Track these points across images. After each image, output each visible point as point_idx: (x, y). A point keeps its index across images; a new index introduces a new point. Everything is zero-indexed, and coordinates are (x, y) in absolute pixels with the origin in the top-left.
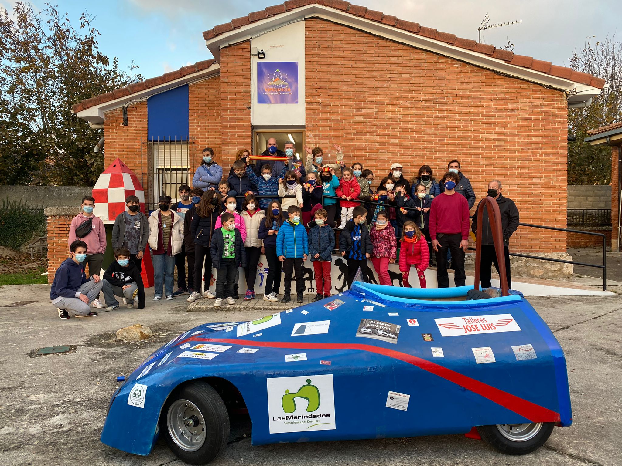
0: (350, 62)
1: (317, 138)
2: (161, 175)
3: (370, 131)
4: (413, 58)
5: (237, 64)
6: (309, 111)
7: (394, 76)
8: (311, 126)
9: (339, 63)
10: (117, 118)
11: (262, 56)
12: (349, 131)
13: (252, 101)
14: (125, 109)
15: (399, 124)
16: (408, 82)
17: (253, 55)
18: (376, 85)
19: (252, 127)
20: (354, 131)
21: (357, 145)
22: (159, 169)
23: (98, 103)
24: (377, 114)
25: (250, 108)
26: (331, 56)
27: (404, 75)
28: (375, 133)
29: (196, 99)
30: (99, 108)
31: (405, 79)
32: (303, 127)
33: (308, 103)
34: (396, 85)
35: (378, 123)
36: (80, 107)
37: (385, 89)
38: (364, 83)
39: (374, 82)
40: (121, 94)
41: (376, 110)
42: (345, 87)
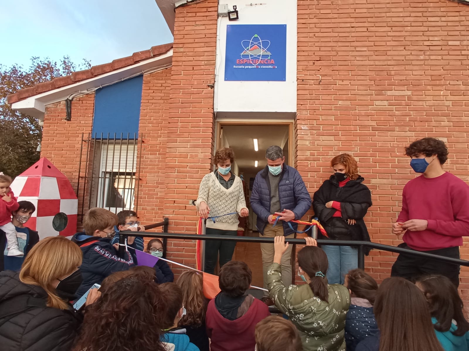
0: (366, 25)
1: (315, 132)
2: (107, 180)
3: (399, 124)
4: (463, 18)
5: (197, 28)
6: (301, 92)
7: (435, 43)
8: (305, 114)
9: (348, 25)
10: (59, 113)
11: (233, 16)
12: (366, 123)
13: (217, 77)
14: (69, 103)
15: (447, 116)
16: (458, 53)
17: (221, 14)
18: (407, 57)
19: (214, 113)
20: (374, 123)
21: (379, 144)
22: (106, 173)
23: (35, 93)
24: (409, 98)
25: (212, 87)
26: (336, 16)
27: (450, 43)
28: (408, 128)
29: (150, 91)
30: (36, 99)
31: (453, 48)
32: (292, 116)
33: (301, 81)
34: (440, 57)
35: (411, 112)
36: (15, 98)
37: (422, 62)
38: (389, 53)
39: (405, 52)
40: (62, 83)
41: (409, 93)
42: (358, 58)
